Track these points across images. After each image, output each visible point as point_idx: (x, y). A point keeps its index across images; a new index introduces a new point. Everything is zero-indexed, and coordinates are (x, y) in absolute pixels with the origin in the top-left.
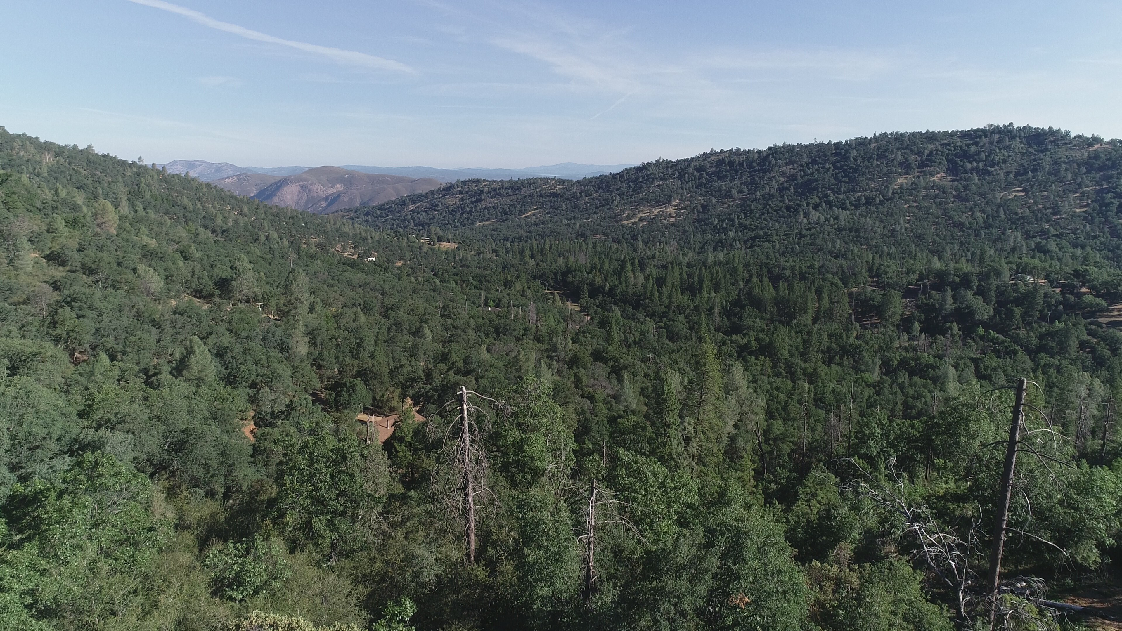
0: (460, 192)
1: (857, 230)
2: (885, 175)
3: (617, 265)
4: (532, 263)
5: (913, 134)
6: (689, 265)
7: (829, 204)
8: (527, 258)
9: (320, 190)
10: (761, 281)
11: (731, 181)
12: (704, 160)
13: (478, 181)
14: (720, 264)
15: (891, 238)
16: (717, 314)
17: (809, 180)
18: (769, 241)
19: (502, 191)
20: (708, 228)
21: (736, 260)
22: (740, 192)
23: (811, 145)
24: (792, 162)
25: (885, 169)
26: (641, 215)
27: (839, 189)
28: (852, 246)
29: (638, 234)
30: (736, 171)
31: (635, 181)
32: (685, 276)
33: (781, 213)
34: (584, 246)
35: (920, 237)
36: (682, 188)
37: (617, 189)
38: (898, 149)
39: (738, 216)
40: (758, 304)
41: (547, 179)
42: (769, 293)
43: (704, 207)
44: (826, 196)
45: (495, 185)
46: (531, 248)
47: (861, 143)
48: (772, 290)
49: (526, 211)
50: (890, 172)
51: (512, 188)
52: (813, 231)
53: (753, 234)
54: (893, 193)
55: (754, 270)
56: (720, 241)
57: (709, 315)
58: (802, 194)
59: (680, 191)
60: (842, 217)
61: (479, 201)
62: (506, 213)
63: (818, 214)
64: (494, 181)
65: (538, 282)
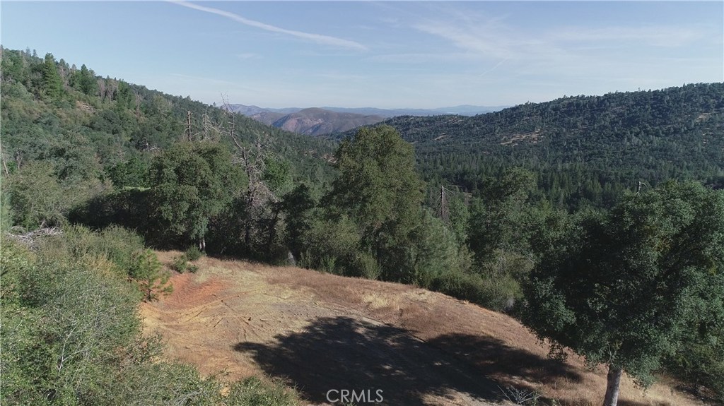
0: (396, 124)
1: (666, 150)
2: (690, 113)
3: (496, 170)
4: (441, 168)
5: (713, 84)
6: (544, 171)
7: (647, 133)
8: (438, 165)
9: (309, 122)
10: (593, 182)
11: (577, 117)
12: (559, 103)
13: (407, 117)
14: (566, 170)
15: (690, 156)
16: (561, 201)
17: (633, 116)
18: (601, 157)
19: (423, 123)
20: (559, 148)
21: (577, 168)
22: (583, 124)
23: (636, 92)
24: (621, 104)
25: (690, 109)
26: (514, 139)
27: (655, 123)
28: (660, 161)
29: (511, 151)
30: (581, 110)
31: (511, 117)
32: (541, 177)
33: (611, 138)
34: (475, 158)
35: (713, 156)
36: (543, 122)
37: (498, 122)
38: (700, 95)
39: (581, 141)
40: (589, 196)
41: (452, 115)
42: (598, 189)
43: (557, 134)
44: (645, 127)
45: (418, 120)
46: (441, 159)
47: (674, 91)
48: (600, 187)
49: (438, 136)
50: (693, 111)
51: (429, 121)
52: (633, 150)
53: (590, 152)
54: (695, 125)
55: (589, 174)
56: (567, 157)
57: (556, 202)
58: (628, 126)
59: (541, 124)
60: (655, 142)
61: (408, 129)
62: (425, 137)
63: (637, 139)
64: (418, 117)
65: (445, 179)
